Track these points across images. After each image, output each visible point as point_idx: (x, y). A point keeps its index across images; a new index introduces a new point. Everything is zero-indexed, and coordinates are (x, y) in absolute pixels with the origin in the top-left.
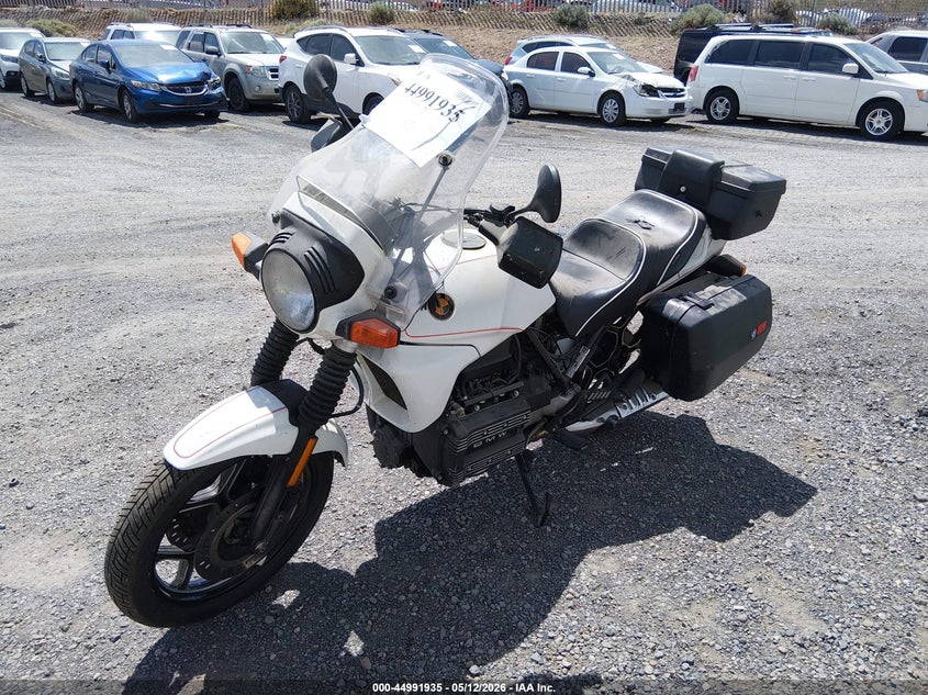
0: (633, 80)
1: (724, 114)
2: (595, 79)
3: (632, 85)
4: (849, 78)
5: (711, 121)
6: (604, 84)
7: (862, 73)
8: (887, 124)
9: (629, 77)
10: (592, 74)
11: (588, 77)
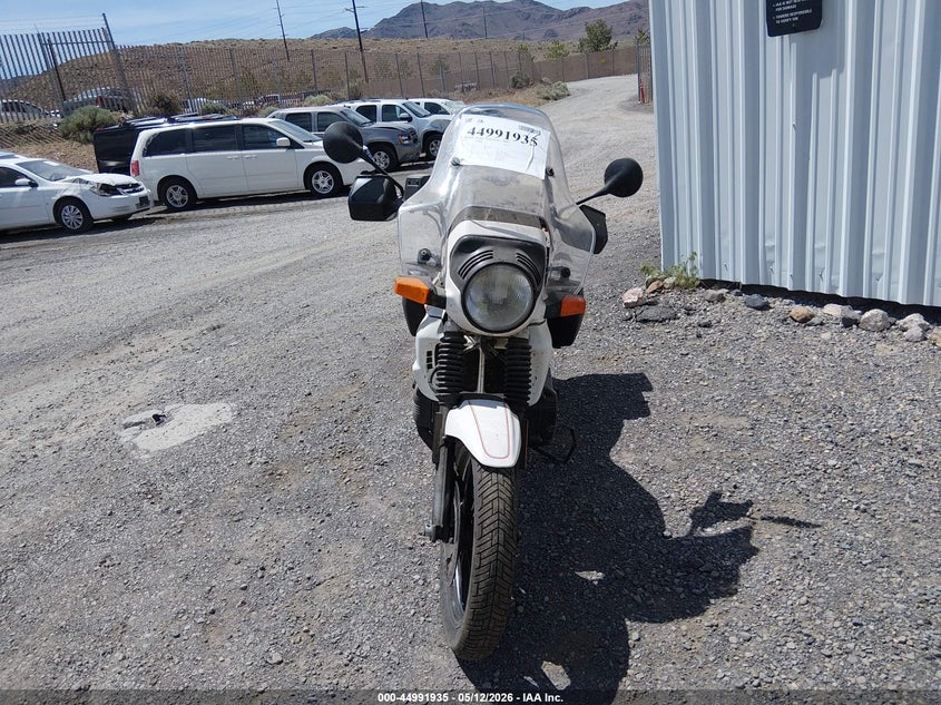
0: (87, 182)
1: (183, 201)
2: (39, 188)
3: (87, 187)
4: (284, 150)
5: (172, 209)
6: (54, 192)
7: (294, 145)
8: (330, 182)
9: (81, 181)
10: (33, 185)
11: (28, 188)
